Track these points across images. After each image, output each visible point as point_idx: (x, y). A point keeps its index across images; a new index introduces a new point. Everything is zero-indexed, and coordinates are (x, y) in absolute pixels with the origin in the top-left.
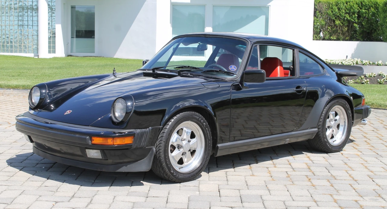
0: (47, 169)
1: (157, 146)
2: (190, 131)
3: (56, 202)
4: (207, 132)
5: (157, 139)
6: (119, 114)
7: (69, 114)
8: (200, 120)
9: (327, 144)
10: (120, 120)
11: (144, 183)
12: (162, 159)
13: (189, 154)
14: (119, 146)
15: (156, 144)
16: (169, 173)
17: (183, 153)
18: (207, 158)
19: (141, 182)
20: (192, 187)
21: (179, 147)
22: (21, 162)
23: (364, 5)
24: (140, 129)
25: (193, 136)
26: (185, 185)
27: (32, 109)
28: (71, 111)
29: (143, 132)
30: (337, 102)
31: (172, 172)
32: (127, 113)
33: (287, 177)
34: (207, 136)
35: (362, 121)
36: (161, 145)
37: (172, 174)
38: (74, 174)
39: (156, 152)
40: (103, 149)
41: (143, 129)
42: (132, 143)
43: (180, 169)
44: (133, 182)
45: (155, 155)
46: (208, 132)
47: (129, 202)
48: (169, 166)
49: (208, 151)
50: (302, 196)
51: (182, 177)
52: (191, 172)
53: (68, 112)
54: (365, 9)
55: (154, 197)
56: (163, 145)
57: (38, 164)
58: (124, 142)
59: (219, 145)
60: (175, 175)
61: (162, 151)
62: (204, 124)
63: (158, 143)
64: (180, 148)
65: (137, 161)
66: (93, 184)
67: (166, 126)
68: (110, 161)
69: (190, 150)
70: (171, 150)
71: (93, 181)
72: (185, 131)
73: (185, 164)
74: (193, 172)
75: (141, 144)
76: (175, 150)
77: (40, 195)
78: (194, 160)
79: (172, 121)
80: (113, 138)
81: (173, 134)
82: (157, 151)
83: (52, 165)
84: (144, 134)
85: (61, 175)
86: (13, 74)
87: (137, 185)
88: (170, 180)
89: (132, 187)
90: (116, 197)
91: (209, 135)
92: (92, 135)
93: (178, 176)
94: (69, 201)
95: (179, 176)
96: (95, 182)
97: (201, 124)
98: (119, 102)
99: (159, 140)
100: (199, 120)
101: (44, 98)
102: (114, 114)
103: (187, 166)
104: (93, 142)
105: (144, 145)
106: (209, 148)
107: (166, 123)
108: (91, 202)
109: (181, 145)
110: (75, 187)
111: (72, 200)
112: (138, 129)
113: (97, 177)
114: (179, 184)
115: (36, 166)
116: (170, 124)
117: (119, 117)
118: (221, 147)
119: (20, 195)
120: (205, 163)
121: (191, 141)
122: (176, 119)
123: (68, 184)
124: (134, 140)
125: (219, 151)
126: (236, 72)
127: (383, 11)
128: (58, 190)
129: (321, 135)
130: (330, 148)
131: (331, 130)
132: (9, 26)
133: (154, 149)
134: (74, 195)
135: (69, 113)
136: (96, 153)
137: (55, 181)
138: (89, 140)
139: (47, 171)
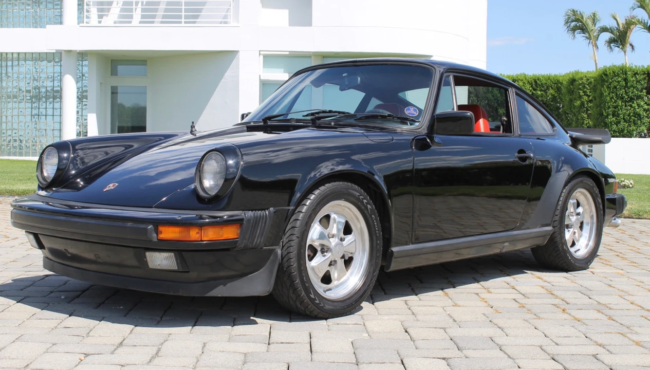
0: (70, 300)
1: (283, 247)
2: (343, 221)
3: (87, 355)
4: (374, 223)
5: (284, 233)
6: (212, 183)
7: (111, 189)
8: (362, 198)
9: (567, 255)
10: (213, 193)
11: (258, 320)
12: (293, 271)
13: (341, 263)
14: (213, 243)
15: (283, 242)
16: (307, 300)
17: (331, 262)
18: (374, 273)
19: (252, 318)
20: (351, 326)
21: (325, 249)
22: (22, 290)
23: (540, 85)
24: (252, 211)
25: (348, 230)
26: (338, 322)
27: (43, 189)
28: (117, 184)
29: (257, 216)
30: (581, 182)
31: (312, 296)
32: (226, 180)
33: (520, 307)
34: (373, 230)
35: (613, 221)
36: (293, 243)
37: (313, 300)
38: (121, 307)
39: (282, 259)
40: (178, 249)
41: (259, 210)
42: (238, 238)
43: (325, 292)
44: (235, 319)
45: (279, 264)
46: (376, 224)
47: (236, 352)
48: (307, 285)
49: (376, 259)
50: (569, 337)
51: (331, 307)
52: (346, 298)
53: (111, 186)
54: (541, 91)
55: (282, 343)
56: (295, 244)
57: (52, 292)
58: (222, 236)
59: (394, 249)
60: (318, 304)
61: (293, 255)
62: (369, 206)
63: (285, 239)
64: (327, 252)
65: (246, 274)
66: (159, 323)
67: (300, 206)
68: (193, 275)
69: (343, 257)
70: (309, 256)
71: (159, 319)
72: (335, 219)
73: (334, 283)
74: (349, 298)
75: (254, 241)
76: (317, 255)
77: (54, 343)
78: (351, 274)
79: (311, 198)
80: (201, 227)
81: (312, 224)
82: (283, 256)
83: (78, 293)
84: (259, 222)
85: (97, 308)
86: (21, 178)
87: (244, 324)
88: (308, 313)
89: (235, 327)
90: (207, 345)
91: (377, 229)
92: (158, 223)
93: (322, 305)
94: (112, 353)
95: (325, 306)
96: (163, 319)
97: (363, 208)
98: (212, 159)
99: (288, 235)
100: (359, 198)
101: (65, 168)
102: (201, 183)
103: (337, 286)
104: (162, 236)
105: (260, 242)
106: (377, 253)
107: (300, 203)
108: (157, 353)
109: (327, 246)
110: (125, 328)
111: (120, 350)
112: (249, 210)
113: (165, 312)
114: (325, 321)
115: (48, 295)
116: (307, 204)
117: (211, 188)
118: (398, 252)
119: (14, 342)
120: (371, 281)
121: (346, 240)
122: (319, 194)
123: (110, 324)
124: (241, 233)
125: (393, 260)
126: (418, 119)
127: (569, 92)
128: (90, 334)
129: (558, 239)
130: (571, 262)
131: (571, 230)
132: (18, 116)
133: (279, 252)
134: (122, 342)
135: (113, 188)
136: (167, 258)
137: (84, 319)
138: (153, 232)
139: (69, 302)
